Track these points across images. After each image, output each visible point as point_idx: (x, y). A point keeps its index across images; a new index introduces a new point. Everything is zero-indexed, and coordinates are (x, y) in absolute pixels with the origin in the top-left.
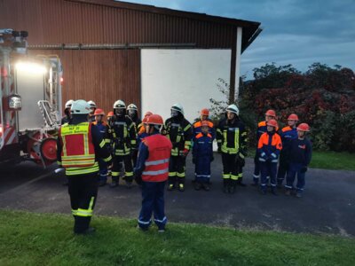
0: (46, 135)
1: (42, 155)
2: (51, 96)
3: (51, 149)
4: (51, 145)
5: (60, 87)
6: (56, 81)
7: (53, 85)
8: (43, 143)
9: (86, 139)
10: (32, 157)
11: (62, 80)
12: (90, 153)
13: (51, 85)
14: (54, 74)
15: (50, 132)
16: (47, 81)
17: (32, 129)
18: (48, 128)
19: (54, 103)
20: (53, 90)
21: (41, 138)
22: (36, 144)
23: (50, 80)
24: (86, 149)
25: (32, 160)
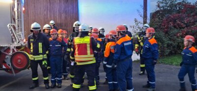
0: (15, 50)
1: (12, 64)
2: (16, 21)
3: (19, 61)
4: (19, 57)
5: (23, 14)
6: (19, 10)
7: (18, 12)
8: (13, 56)
9: (88, 46)
10: (4, 67)
11: (24, 9)
12: (91, 54)
13: (16, 12)
14: (18, 4)
15: (18, 48)
16: (13, 9)
17: (4, 46)
18: (16, 44)
19: (18, 27)
20: (18, 17)
21: (11, 52)
22: (7, 57)
23: (16, 9)
24: (89, 52)
25: (4, 69)
